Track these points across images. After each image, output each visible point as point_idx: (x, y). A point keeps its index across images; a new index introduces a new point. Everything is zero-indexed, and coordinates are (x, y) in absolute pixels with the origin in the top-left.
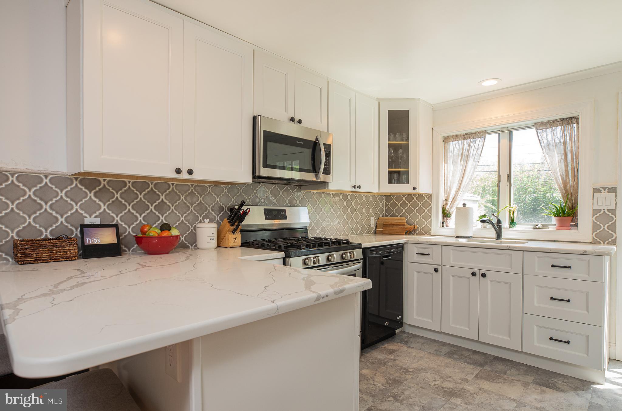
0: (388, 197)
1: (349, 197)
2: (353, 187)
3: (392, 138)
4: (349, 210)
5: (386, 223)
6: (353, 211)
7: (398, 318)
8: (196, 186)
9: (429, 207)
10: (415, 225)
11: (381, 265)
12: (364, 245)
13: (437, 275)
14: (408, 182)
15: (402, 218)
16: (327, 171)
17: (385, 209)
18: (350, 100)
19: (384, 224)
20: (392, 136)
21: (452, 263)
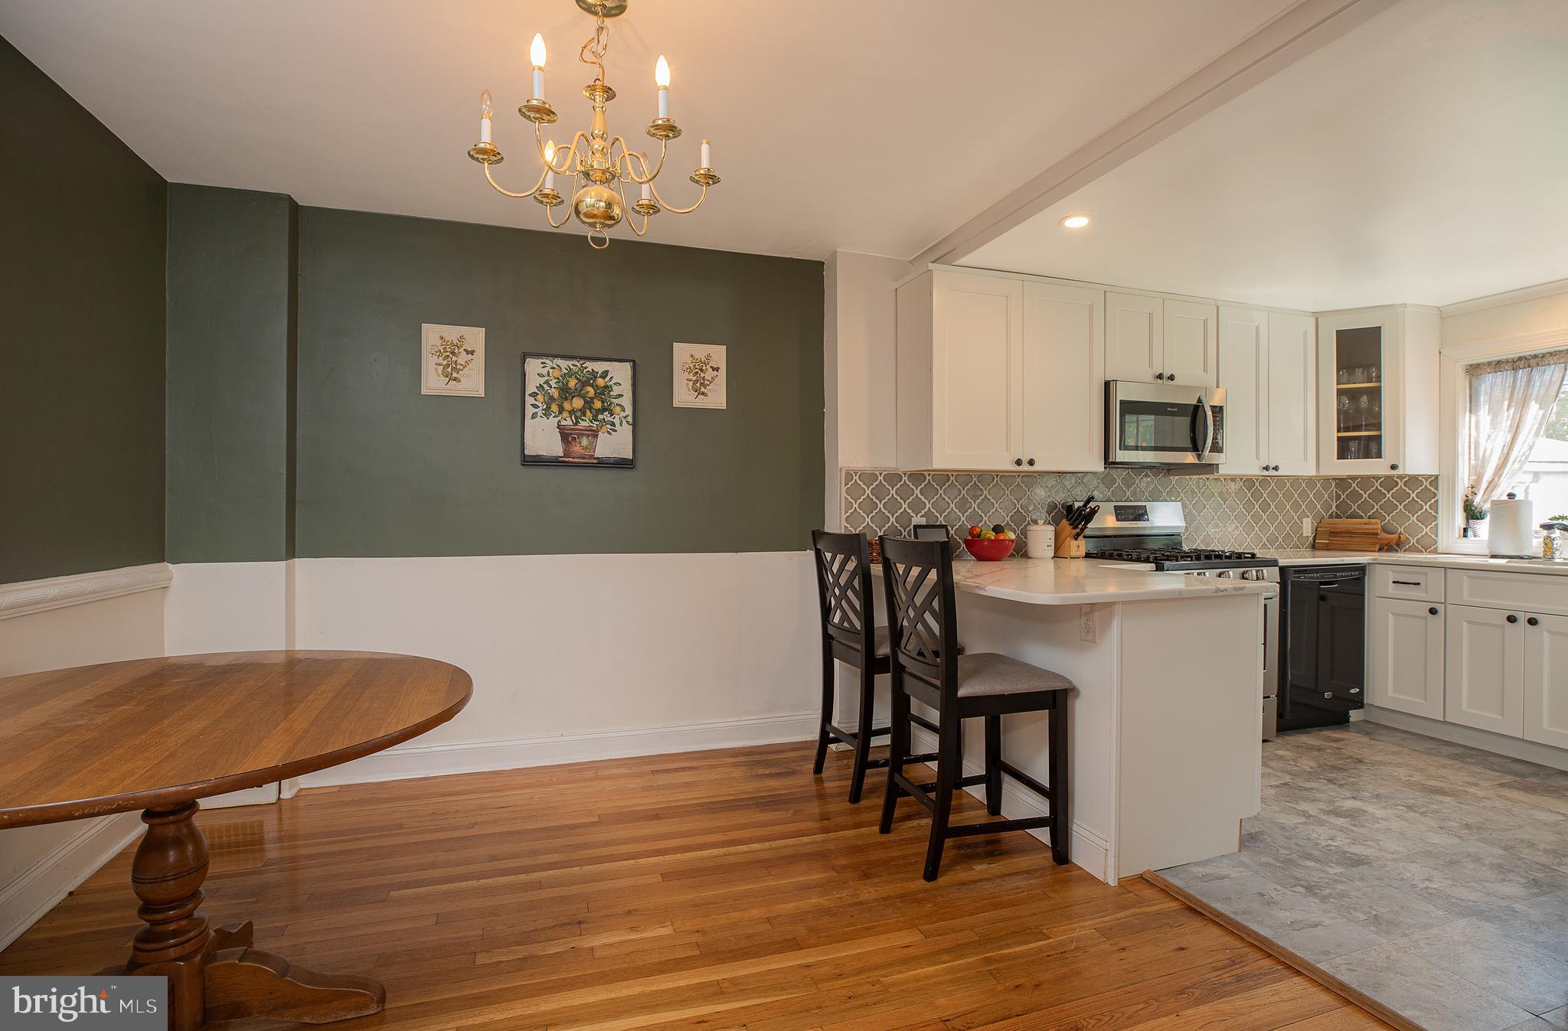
0: (1342, 482)
1: (1257, 484)
2: (1264, 468)
3: (1345, 379)
4: (1257, 506)
5: (1336, 530)
6: (1265, 507)
7: (1353, 691)
8: (1023, 476)
9: (1433, 501)
10: (1401, 533)
11: (1321, 602)
12: (1282, 562)
13: (1436, 622)
14: (1379, 456)
15: (1373, 520)
16: (1217, 448)
17: (1335, 504)
18: (1257, 328)
19: (1333, 530)
20: (1346, 374)
21: (1466, 597)
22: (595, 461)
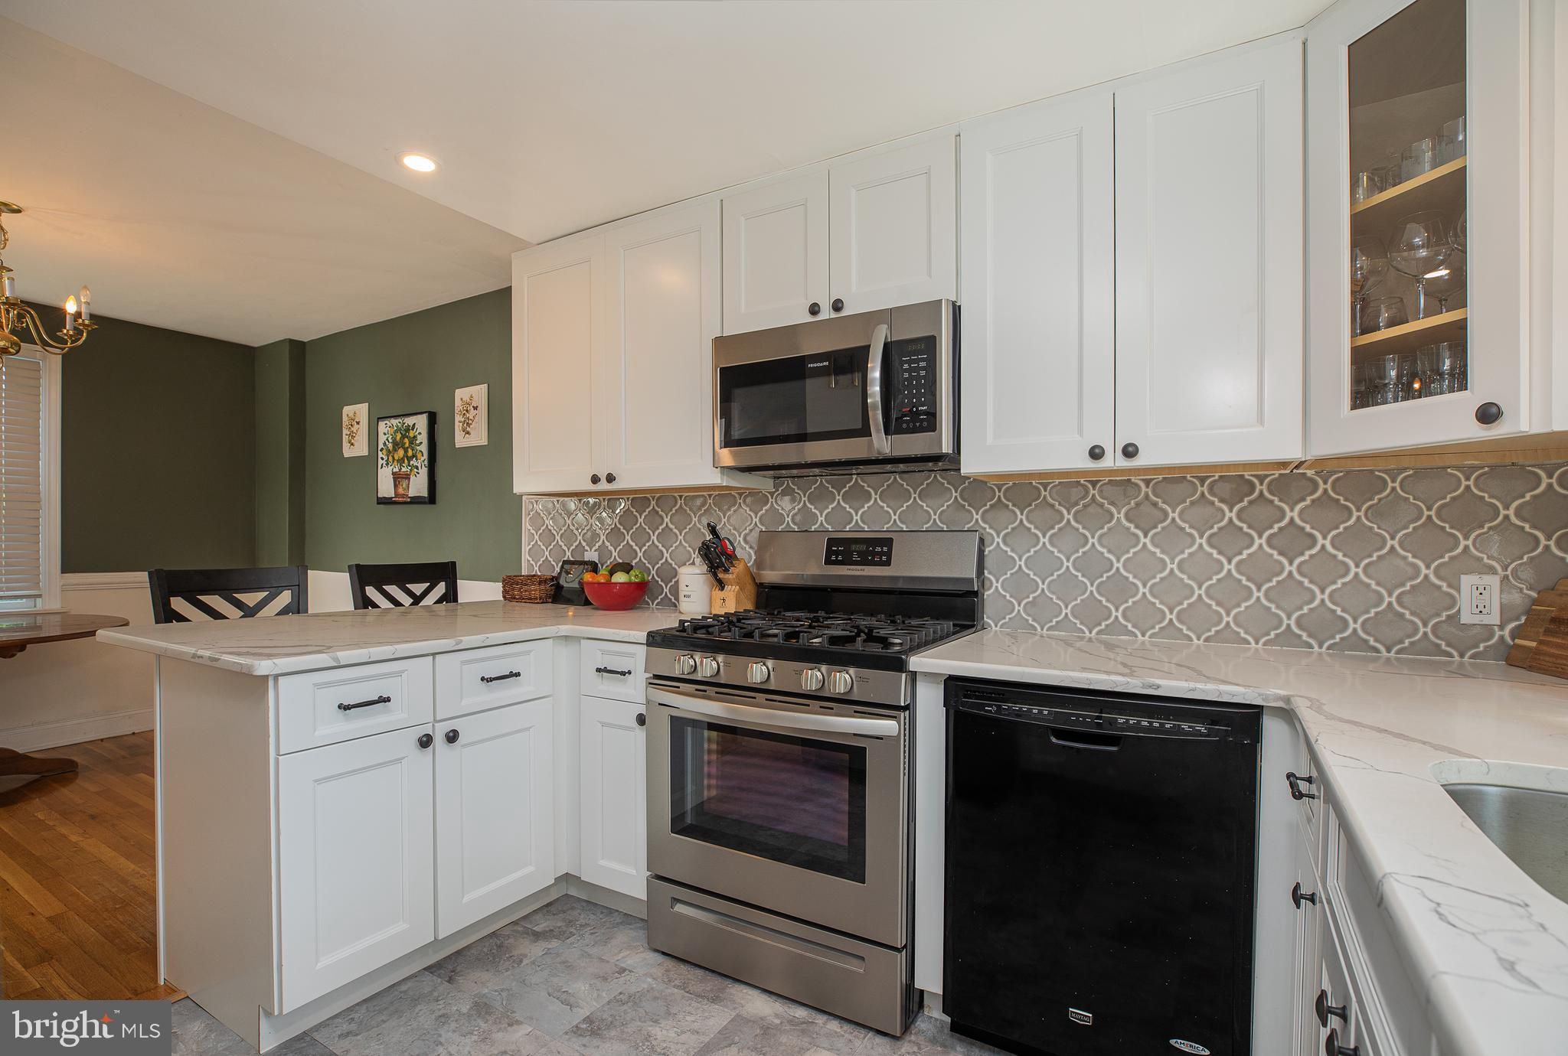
22: (409, 500)
